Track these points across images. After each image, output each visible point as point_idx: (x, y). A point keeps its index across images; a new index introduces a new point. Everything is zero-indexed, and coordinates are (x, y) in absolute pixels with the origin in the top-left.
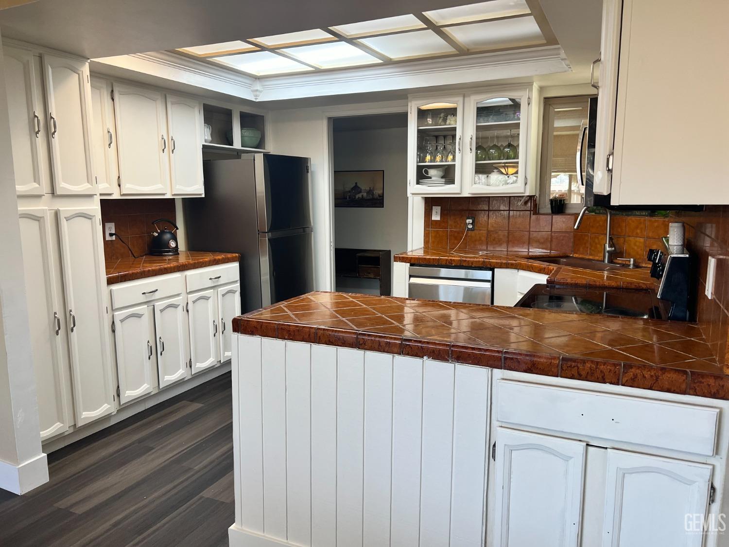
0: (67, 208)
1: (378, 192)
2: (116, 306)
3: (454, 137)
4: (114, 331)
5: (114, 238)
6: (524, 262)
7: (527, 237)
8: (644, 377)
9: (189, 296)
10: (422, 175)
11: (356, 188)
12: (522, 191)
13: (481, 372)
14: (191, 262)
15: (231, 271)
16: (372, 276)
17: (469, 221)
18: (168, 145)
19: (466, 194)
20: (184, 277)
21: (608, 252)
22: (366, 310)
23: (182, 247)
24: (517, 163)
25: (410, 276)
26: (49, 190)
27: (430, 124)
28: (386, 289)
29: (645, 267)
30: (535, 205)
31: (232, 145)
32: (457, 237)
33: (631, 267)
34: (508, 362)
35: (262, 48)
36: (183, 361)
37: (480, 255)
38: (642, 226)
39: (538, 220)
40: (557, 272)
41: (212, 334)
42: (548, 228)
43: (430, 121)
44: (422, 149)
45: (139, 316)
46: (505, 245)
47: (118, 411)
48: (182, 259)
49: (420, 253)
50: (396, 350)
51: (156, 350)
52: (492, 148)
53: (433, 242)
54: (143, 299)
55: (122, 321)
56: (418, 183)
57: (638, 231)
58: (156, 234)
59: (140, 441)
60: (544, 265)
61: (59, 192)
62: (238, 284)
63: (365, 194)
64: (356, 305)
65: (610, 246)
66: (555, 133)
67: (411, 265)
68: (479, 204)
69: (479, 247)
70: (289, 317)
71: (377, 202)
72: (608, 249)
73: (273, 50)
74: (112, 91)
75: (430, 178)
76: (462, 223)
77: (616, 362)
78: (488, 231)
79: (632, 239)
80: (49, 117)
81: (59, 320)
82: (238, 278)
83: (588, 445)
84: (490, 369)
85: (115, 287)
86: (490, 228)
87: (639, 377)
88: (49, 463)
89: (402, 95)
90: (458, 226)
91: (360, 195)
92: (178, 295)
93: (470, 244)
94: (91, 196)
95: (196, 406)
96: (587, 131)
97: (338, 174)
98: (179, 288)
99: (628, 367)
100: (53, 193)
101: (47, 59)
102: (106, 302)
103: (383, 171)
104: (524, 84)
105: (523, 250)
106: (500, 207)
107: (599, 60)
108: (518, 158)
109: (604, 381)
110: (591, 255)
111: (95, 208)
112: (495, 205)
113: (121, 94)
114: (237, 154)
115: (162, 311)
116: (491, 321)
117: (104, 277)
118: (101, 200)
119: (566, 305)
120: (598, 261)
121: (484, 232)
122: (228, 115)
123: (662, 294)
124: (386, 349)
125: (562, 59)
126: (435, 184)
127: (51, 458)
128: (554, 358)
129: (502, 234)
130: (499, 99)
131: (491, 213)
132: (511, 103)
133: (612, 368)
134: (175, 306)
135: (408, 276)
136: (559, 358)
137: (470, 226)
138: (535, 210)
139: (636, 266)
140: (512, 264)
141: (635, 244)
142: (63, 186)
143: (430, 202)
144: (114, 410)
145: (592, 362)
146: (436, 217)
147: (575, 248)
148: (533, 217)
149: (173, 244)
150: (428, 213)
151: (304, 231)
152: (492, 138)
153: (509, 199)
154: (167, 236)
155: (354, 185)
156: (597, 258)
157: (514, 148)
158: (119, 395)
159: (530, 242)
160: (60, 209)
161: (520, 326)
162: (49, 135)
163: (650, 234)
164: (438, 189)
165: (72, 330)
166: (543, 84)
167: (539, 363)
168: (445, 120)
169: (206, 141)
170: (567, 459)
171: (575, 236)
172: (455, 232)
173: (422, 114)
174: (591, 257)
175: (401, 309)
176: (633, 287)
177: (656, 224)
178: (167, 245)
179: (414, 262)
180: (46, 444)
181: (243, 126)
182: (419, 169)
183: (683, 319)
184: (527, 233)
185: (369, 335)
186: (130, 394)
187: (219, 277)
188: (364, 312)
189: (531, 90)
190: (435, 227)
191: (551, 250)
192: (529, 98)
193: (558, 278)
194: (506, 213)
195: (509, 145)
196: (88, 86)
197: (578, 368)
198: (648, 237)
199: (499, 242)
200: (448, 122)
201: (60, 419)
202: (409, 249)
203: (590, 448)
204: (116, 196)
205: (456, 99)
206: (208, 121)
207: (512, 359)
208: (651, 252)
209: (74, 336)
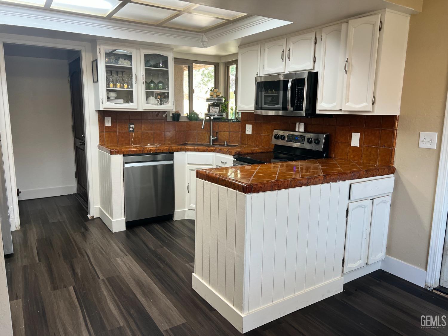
3: (130, 73)
6: (191, 147)
7: (163, 134)
19: (140, 109)
25: (124, 163)
27: (113, 63)
32: (123, 136)
33: (226, 145)
34: (353, 177)
38: (227, 126)
42: (174, 129)
50: (321, 182)
52: (151, 82)
53: (107, 141)
57: (225, 129)
67: (124, 156)
68: (136, 116)
76: (125, 127)
79: (222, 133)
86: (143, 130)
90: (124, 129)
104: (170, 49)
106: (148, 117)
108: (169, 90)
110: (198, 142)
112: (145, 116)
121: (140, 133)
124: (318, 183)
133: (376, 171)
135: (122, 163)
137: (132, 130)
141: (224, 135)
143: (104, 114)
145: (372, 170)
146: (108, 123)
148: (166, 123)
150: (102, 122)
159: (165, 137)
163: (232, 130)
167: (361, 174)
168: (123, 61)
170: (365, 207)
172: (122, 133)
177: (234, 125)
184: (163, 132)
189: (172, 52)
190: (108, 131)
192: (172, 57)
194: (151, 121)
195: (161, 82)
197: (369, 173)
199: (149, 138)
205: (131, 49)
207: (354, 175)
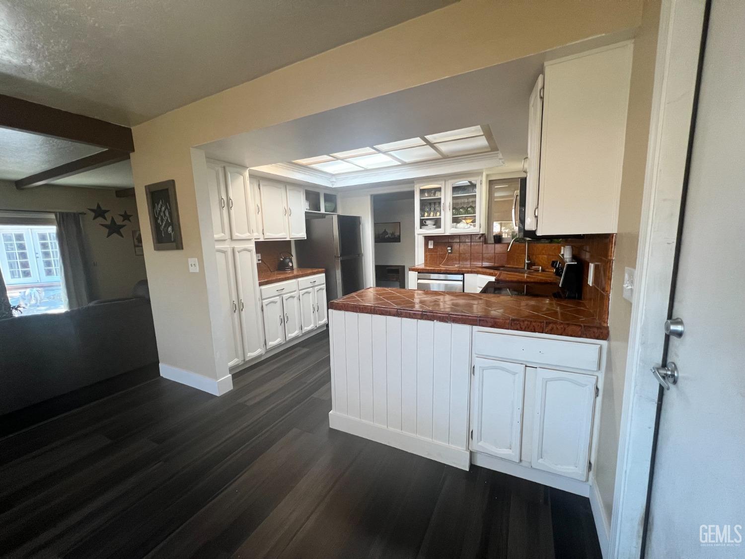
0: (238, 246)
1: (397, 234)
2: (263, 297)
3: (440, 203)
4: (262, 310)
5: (260, 262)
6: (480, 270)
7: (481, 257)
8: (557, 329)
9: (300, 291)
10: (423, 224)
11: (385, 232)
12: (478, 231)
13: (467, 327)
14: (301, 273)
15: (321, 278)
16: (395, 279)
17: (449, 248)
18: (287, 212)
19: (447, 234)
20: (297, 282)
21: (527, 263)
22: (399, 296)
23: (295, 266)
24: (475, 216)
25: (418, 279)
26: (230, 237)
27: (426, 197)
28: (403, 285)
29: (548, 271)
30: (485, 239)
31: (320, 211)
32: (442, 257)
33: (540, 271)
34: (482, 322)
35: (337, 159)
36: (298, 327)
37: (456, 267)
38: (546, 248)
39: (487, 247)
40: (500, 275)
41: (312, 311)
42: (493, 252)
43: (426, 195)
44: (422, 210)
45: (275, 302)
46: (469, 261)
47: (266, 353)
48: (295, 272)
49: (422, 267)
50: (419, 317)
51: (283, 321)
52: (461, 208)
53: (430, 260)
54: (277, 293)
55: (267, 305)
56: (421, 228)
57: (544, 252)
58: (282, 259)
59: (278, 368)
60: (492, 271)
61: (234, 238)
62: (325, 285)
63: (390, 236)
64: (394, 294)
65: (528, 260)
66: (495, 200)
67: (419, 273)
68: (454, 239)
69: (455, 262)
70: (358, 300)
71: (397, 239)
72: (527, 262)
73: (342, 159)
74: (259, 185)
75: (427, 225)
76: (445, 250)
77: (542, 321)
78: (460, 254)
79: (540, 256)
80: (229, 199)
81: (235, 305)
82: (325, 282)
83: (526, 366)
84: (471, 326)
85: (263, 287)
86: (461, 252)
87: (555, 329)
88: (233, 380)
89: (411, 181)
90: (443, 251)
91: (387, 236)
92: (295, 291)
93: (450, 260)
94: (250, 240)
95: (305, 350)
96: (519, 198)
97: (376, 225)
98: (295, 287)
99: (548, 324)
100: (231, 238)
101: (227, 169)
102: (258, 296)
103: (400, 223)
104: (479, 173)
105: (479, 264)
106: (465, 240)
107: (527, 158)
108: (475, 213)
109: (534, 331)
110: (517, 265)
111: (252, 246)
112: (463, 239)
113: (263, 186)
114: (323, 216)
115: (286, 300)
116: (461, 301)
117: (257, 282)
118: (255, 242)
119: (504, 292)
120: (521, 268)
121: (458, 255)
122: (317, 195)
123: (562, 285)
124: (413, 317)
125: (500, 159)
126: (430, 229)
127: (235, 376)
128: (506, 320)
129: (468, 255)
130: (464, 182)
131: (461, 244)
132: (469, 184)
133: (539, 324)
134: (292, 297)
135: (417, 279)
136: (509, 319)
137: (450, 251)
138: (485, 242)
139: (543, 270)
140: (474, 271)
141: (542, 259)
142: (237, 235)
143: (427, 238)
144: (263, 352)
145: (528, 321)
146: (431, 246)
147: (508, 262)
148: (485, 245)
149: (291, 265)
150: (426, 244)
151: (359, 256)
152: (461, 203)
153: (471, 236)
154: (288, 260)
155: (384, 230)
156: (520, 267)
157: (474, 208)
158: (266, 344)
159: (483, 260)
160: (235, 247)
161: (478, 304)
162: (229, 208)
163: (551, 253)
164: (431, 231)
165: (242, 310)
166: (489, 173)
167: (498, 322)
168: (435, 194)
169: (307, 209)
170: (515, 374)
171: (508, 255)
172: (442, 254)
173: (422, 191)
174: (517, 267)
175: (412, 296)
176: (543, 282)
177: (554, 247)
178: (288, 265)
179: (420, 271)
180: (231, 369)
181: (326, 201)
182: (422, 221)
183: (574, 298)
184: (481, 254)
185: (404, 310)
186: (272, 344)
187: (315, 282)
188: (398, 298)
189: (482, 176)
190: (430, 252)
191: (495, 263)
192: (481, 181)
193: (501, 277)
194: (469, 244)
195: (471, 207)
196: (248, 182)
197: (520, 325)
198: (549, 255)
199: (466, 260)
200: (436, 195)
201: (237, 357)
202: (416, 264)
203: (527, 368)
204: (262, 240)
205: (441, 182)
206: (307, 199)
207: (483, 320)
208: (553, 262)
209: (243, 313)
